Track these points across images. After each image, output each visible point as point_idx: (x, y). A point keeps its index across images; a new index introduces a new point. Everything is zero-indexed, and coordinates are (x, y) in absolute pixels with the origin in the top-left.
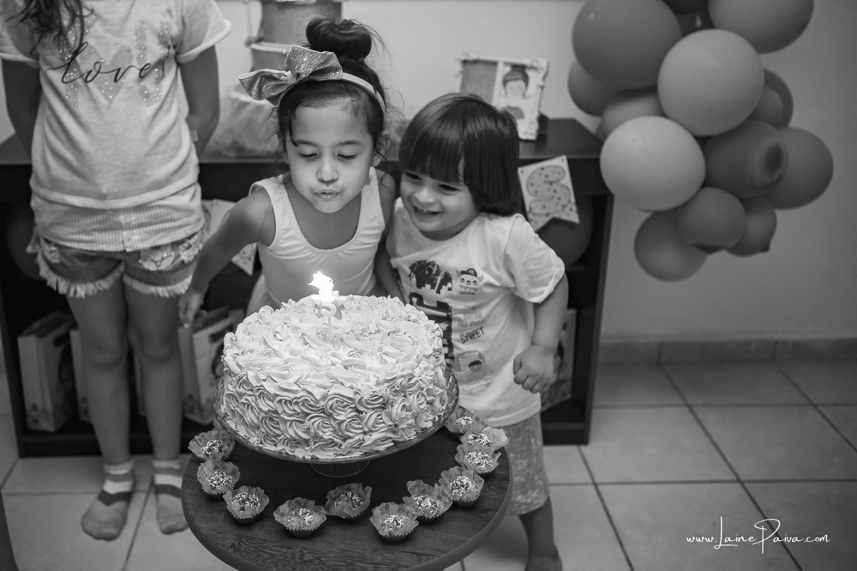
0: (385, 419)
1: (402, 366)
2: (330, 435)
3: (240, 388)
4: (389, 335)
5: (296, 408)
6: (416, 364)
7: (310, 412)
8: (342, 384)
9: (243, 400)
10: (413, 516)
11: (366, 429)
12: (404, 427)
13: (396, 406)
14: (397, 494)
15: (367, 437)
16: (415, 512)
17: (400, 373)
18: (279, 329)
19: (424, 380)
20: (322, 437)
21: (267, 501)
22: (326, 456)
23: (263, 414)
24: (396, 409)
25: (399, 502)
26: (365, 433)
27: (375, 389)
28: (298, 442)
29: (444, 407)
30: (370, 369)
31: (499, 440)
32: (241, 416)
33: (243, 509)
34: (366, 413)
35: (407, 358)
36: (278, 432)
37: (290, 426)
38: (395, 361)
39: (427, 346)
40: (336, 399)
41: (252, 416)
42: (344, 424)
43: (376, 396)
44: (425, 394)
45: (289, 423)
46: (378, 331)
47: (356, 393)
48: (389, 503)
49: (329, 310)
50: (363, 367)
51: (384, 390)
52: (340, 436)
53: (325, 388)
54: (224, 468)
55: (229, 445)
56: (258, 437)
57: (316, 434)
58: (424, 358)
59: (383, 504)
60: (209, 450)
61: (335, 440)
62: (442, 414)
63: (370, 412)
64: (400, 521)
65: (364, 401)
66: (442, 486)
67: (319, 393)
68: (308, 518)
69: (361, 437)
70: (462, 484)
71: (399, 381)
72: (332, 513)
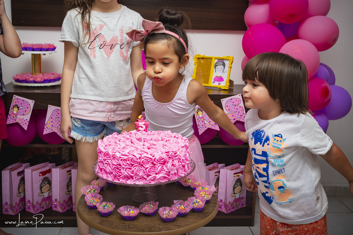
0: (165, 168)
2: (142, 174)
3: (105, 157)
4: (166, 141)
5: (128, 162)
6: (177, 150)
7: (134, 164)
9: (106, 162)
10: (176, 211)
11: (157, 172)
12: (173, 173)
13: (169, 163)
14: (169, 204)
15: (157, 176)
17: (171, 150)
19: (181, 156)
20: (138, 175)
21: (114, 206)
22: (140, 183)
23: (114, 166)
24: (169, 165)
25: (170, 207)
26: (156, 174)
27: (161, 155)
28: (128, 178)
30: (159, 149)
31: (213, 189)
32: (105, 170)
33: (104, 209)
34: (157, 165)
35: (174, 147)
36: (121, 174)
37: (125, 170)
39: (182, 144)
40: (145, 159)
41: (110, 168)
42: (148, 169)
43: (161, 158)
44: (181, 161)
45: (125, 169)
46: (162, 140)
47: (153, 156)
48: (166, 207)
49: (142, 127)
50: (156, 149)
51: (164, 156)
52: (146, 175)
53: (140, 154)
54: (96, 197)
55: (98, 190)
56: (112, 177)
57: (136, 173)
58: (181, 148)
59: (163, 207)
60: (90, 191)
61: (144, 176)
63: (159, 165)
64: (171, 213)
65: (156, 160)
66: (188, 202)
67: (138, 156)
68: (131, 212)
69: (155, 175)
70: (197, 202)
71: (170, 153)
72: (142, 211)
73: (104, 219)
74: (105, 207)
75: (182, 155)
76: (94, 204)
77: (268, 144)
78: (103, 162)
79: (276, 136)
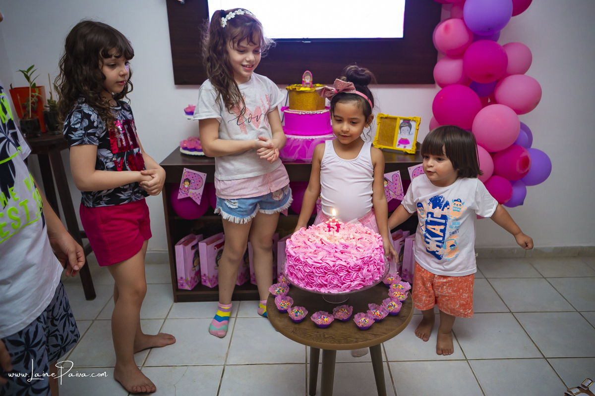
0: (360, 275)
1: (366, 252)
2: (336, 282)
3: (295, 262)
4: (359, 239)
5: (322, 270)
6: (372, 252)
7: (328, 272)
8: (341, 260)
9: (297, 268)
10: (372, 318)
11: (352, 280)
12: (368, 279)
13: (365, 270)
14: (365, 310)
15: (352, 283)
16: (372, 317)
17: (366, 256)
18: (310, 237)
20: (333, 283)
21: (307, 312)
22: (334, 291)
23: (306, 274)
24: (365, 271)
25: (365, 312)
26: (351, 281)
27: (356, 262)
28: (321, 286)
29: (384, 271)
30: (353, 254)
31: (407, 287)
32: (295, 275)
33: (296, 316)
34: (352, 273)
35: (368, 249)
36: (313, 281)
37: (319, 278)
38: (363, 250)
39: (376, 244)
40: (339, 266)
41: (301, 274)
42: (343, 277)
43: (356, 265)
44: (376, 265)
46: (354, 238)
47: (348, 264)
48: (361, 313)
49: (334, 228)
50: (350, 253)
51: (359, 262)
52: (341, 283)
53: (334, 262)
54: (286, 299)
55: (286, 290)
56: (304, 284)
57: (330, 282)
58: (375, 250)
59: (359, 314)
60: (279, 291)
61: (339, 284)
62: (383, 274)
63: (354, 272)
64: (366, 321)
65: (351, 267)
66: (384, 306)
67: (331, 264)
68: (326, 319)
69: (350, 283)
70: (392, 305)
71: (366, 259)
72: (336, 317)
73: (297, 326)
74: (298, 313)
75: (377, 258)
76: (285, 308)
77: (448, 209)
78: (293, 267)
79: (455, 200)
